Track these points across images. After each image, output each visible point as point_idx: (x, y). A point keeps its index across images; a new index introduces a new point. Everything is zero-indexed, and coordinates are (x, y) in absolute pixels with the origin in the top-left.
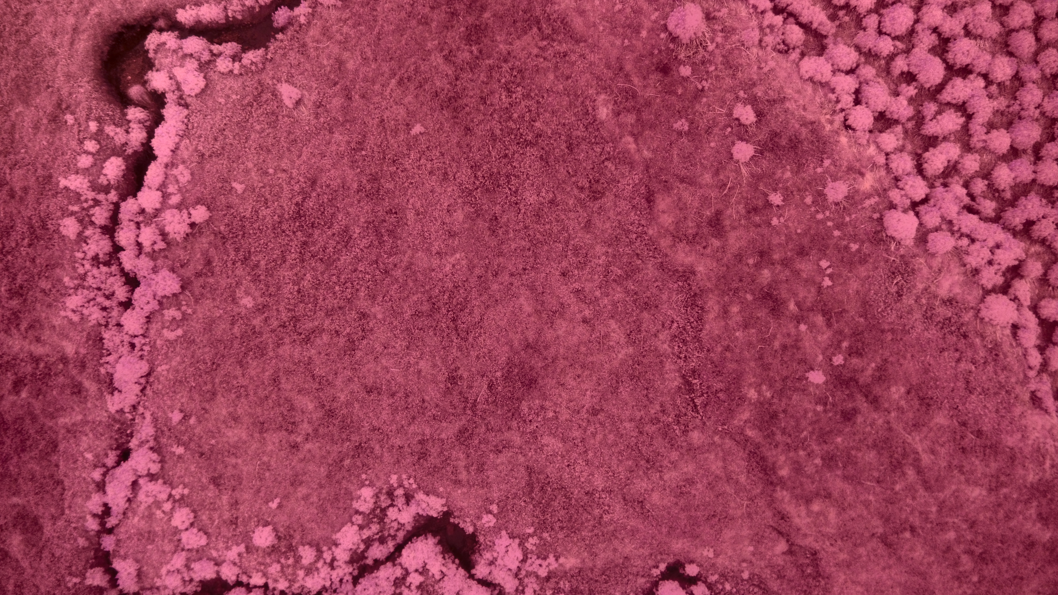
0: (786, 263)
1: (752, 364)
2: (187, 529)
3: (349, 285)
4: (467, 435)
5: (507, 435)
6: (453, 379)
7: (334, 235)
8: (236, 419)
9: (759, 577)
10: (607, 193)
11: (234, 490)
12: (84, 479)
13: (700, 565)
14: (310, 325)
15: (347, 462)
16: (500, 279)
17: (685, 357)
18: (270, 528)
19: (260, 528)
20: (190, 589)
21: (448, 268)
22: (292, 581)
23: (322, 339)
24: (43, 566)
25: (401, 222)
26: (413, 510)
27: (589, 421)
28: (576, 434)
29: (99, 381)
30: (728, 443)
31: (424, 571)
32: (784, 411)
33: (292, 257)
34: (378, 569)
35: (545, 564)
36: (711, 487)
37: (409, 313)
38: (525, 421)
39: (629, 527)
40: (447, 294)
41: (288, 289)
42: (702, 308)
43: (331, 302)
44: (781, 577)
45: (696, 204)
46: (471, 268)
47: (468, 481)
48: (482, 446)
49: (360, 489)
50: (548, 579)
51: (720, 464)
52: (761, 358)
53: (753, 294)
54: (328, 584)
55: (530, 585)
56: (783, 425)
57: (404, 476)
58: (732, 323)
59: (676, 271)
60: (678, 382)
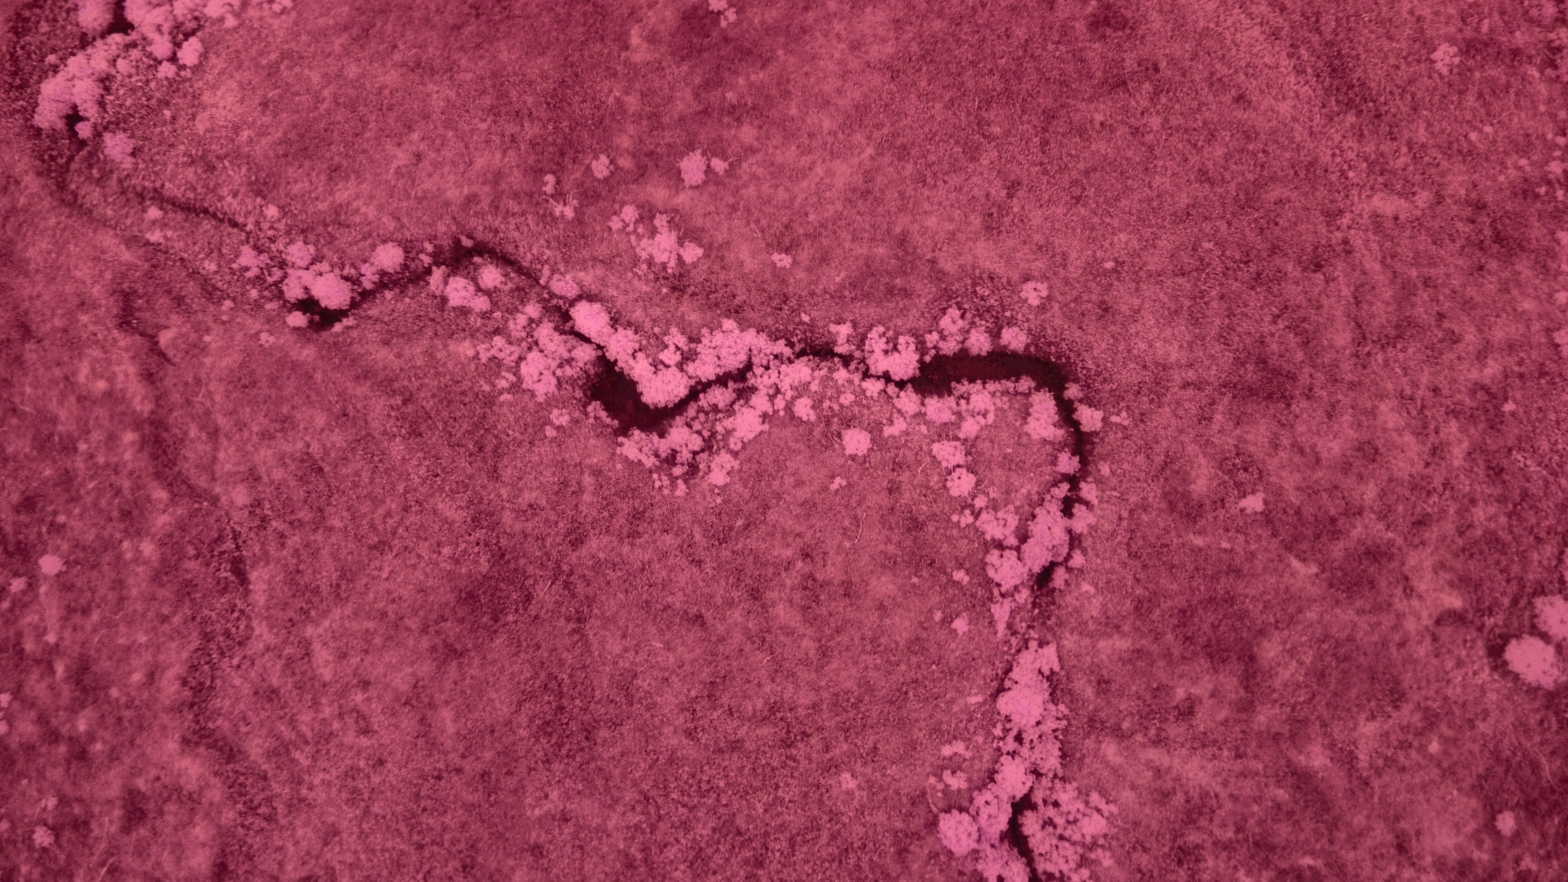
0: (53, 737)
1: (134, 592)
2: (959, 466)
3: (705, 787)
4: (573, 537)
5: (517, 526)
6: (581, 619)
7: (715, 873)
8: (881, 607)
9: (210, 300)
11: (893, 509)
12: (1097, 555)
13: (284, 324)
14: (766, 731)
15: (740, 523)
16: (479, 767)
17: (233, 611)
18: (848, 452)
19: (860, 454)
20: (963, 387)
21: (554, 795)
22: (829, 378)
23: (754, 706)
24: (1164, 444)
26: (665, 445)
27: (394, 533)
28: (414, 519)
29: (1070, 692)
30: (202, 482)
31: (657, 365)
32: (111, 519)
33: (780, 845)
34: (717, 376)
35: (494, 352)
36: (241, 426)
37: (624, 729)
38: (486, 545)
39: (369, 384)
40: (564, 751)
41: (792, 792)
42: (185, 683)
43: (734, 761)
44: (179, 300)
45: (156, 849)
46: (519, 791)
47: (582, 470)
48: (553, 518)
49: (726, 485)
50: (496, 332)
51: (221, 455)
52: (121, 600)
53: (107, 695)
54: (784, 367)
55: (519, 327)
56: (117, 501)
57: (666, 492)
58: (147, 657)
59: (208, 746)
60: (253, 576)
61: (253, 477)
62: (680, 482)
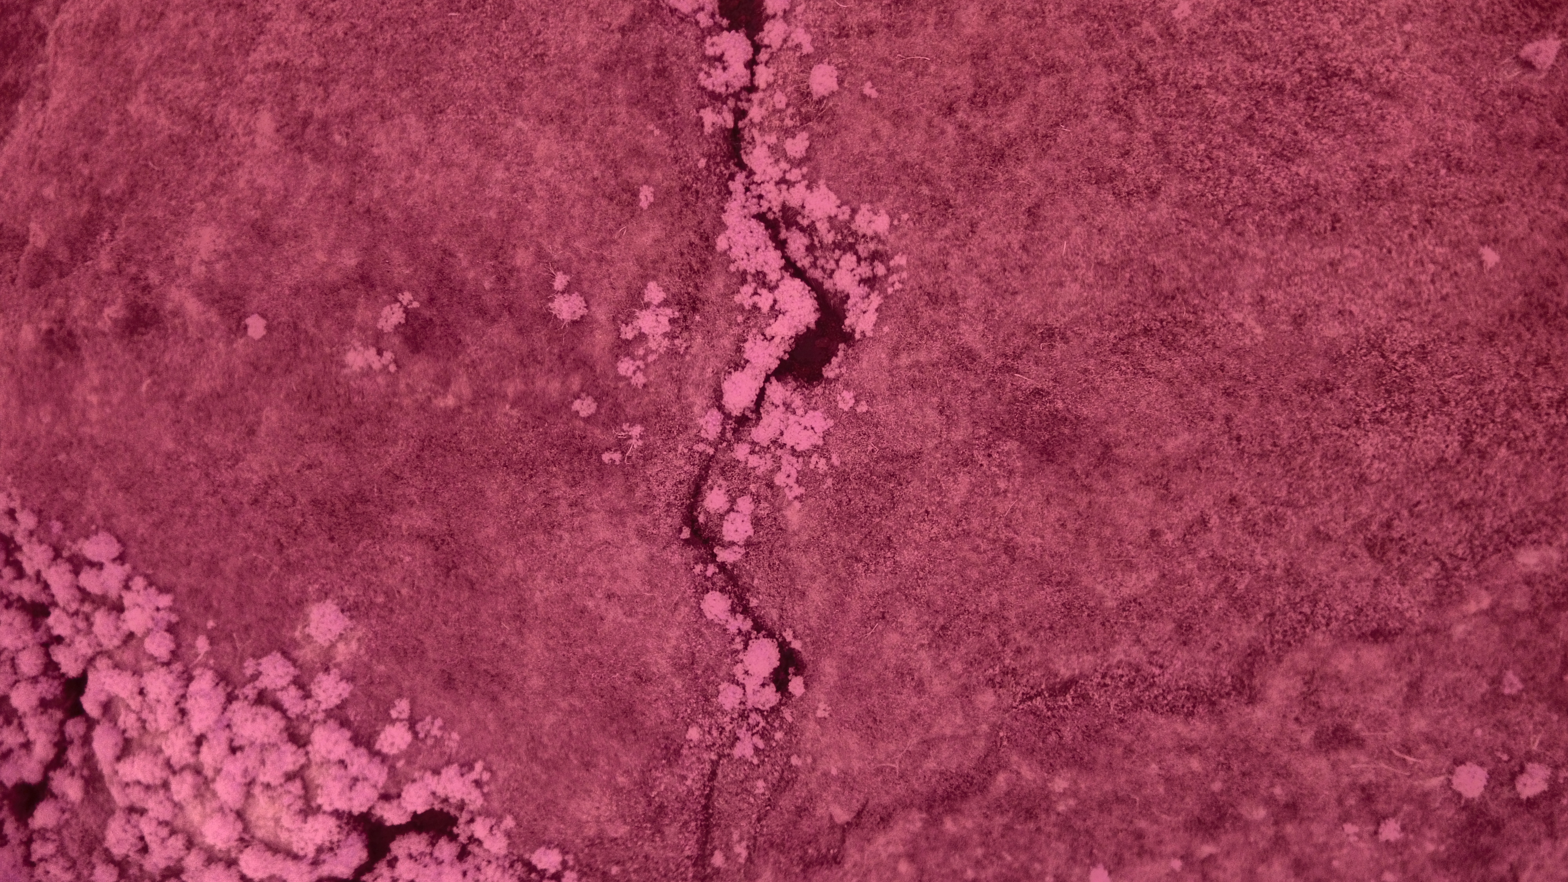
1: (1108, 787)
3: (1207, 164)
4: (966, 361)
5: (965, 422)
6: (1049, 334)
7: (1296, 133)
8: (993, 16)
9: (794, 780)
10: (1380, 567)
11: (888, 26)
13: (802, 699)
14: (1139, 110)
15: (925, 190)
16: (1220, 400)
17: (1105, 685)
18: (836, 87)
19: (836, 73)
21: (1238, 317)
22: (761, 126)
23: (1116, 131)
25: (1318, 238)
26: (856, 291)
27: (995, 541)
28: (976, 524)
30: (980, 745)
31: (775, 312)
32: (1038, 829)
33: (1257, 71)
34: (776, 248)
35: (791, 481)
36: (915, 717)
37: (1158, 262)
38: (989, 447)
39: (848, 599)
40: (1191, 318)
41: (1201, 69)
42: (1191, 714)
43: (1177, 138)
44: (799, 811)
45: (1373, 708)
46: (1239, 354)
47: (898, 367)
48: (949, 387)
49: (888, 213)
50: (770, 485)
51: (948, 731)
52: (1119, 800)
53: (1221, 793)
54: (757, 178)
55: (762, 461)
56: (1018, 827)
57: (907, 274)
58: (1171, 758)
59: (1251, 675)
60: (1065, 673)
61: (966, 692)
62: (892, 263)
